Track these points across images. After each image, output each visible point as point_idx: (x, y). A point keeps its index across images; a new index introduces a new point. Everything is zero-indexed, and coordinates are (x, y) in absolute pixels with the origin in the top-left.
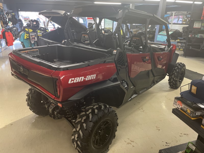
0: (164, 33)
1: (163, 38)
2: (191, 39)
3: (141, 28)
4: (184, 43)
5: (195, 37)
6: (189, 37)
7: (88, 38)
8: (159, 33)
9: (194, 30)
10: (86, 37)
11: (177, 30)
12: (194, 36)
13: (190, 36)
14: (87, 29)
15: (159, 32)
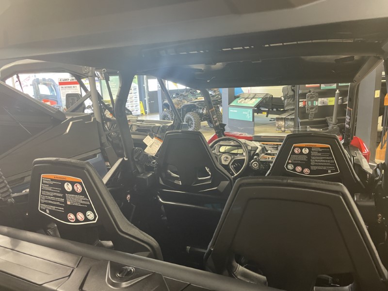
0: (241, 102)
1: (244, 113)
2: (308, 109)
3: (185, 96)
4: (292, 120)
5: (314, 105)
6: (300, 106)
7: (83, 193)
8: (229, 104)
9: (310, 92)
10: (68, 187)
11: (267, 94)
12: (312, 103)
13: (301, 104)
14: (62, 115)
15: (230, 102)
